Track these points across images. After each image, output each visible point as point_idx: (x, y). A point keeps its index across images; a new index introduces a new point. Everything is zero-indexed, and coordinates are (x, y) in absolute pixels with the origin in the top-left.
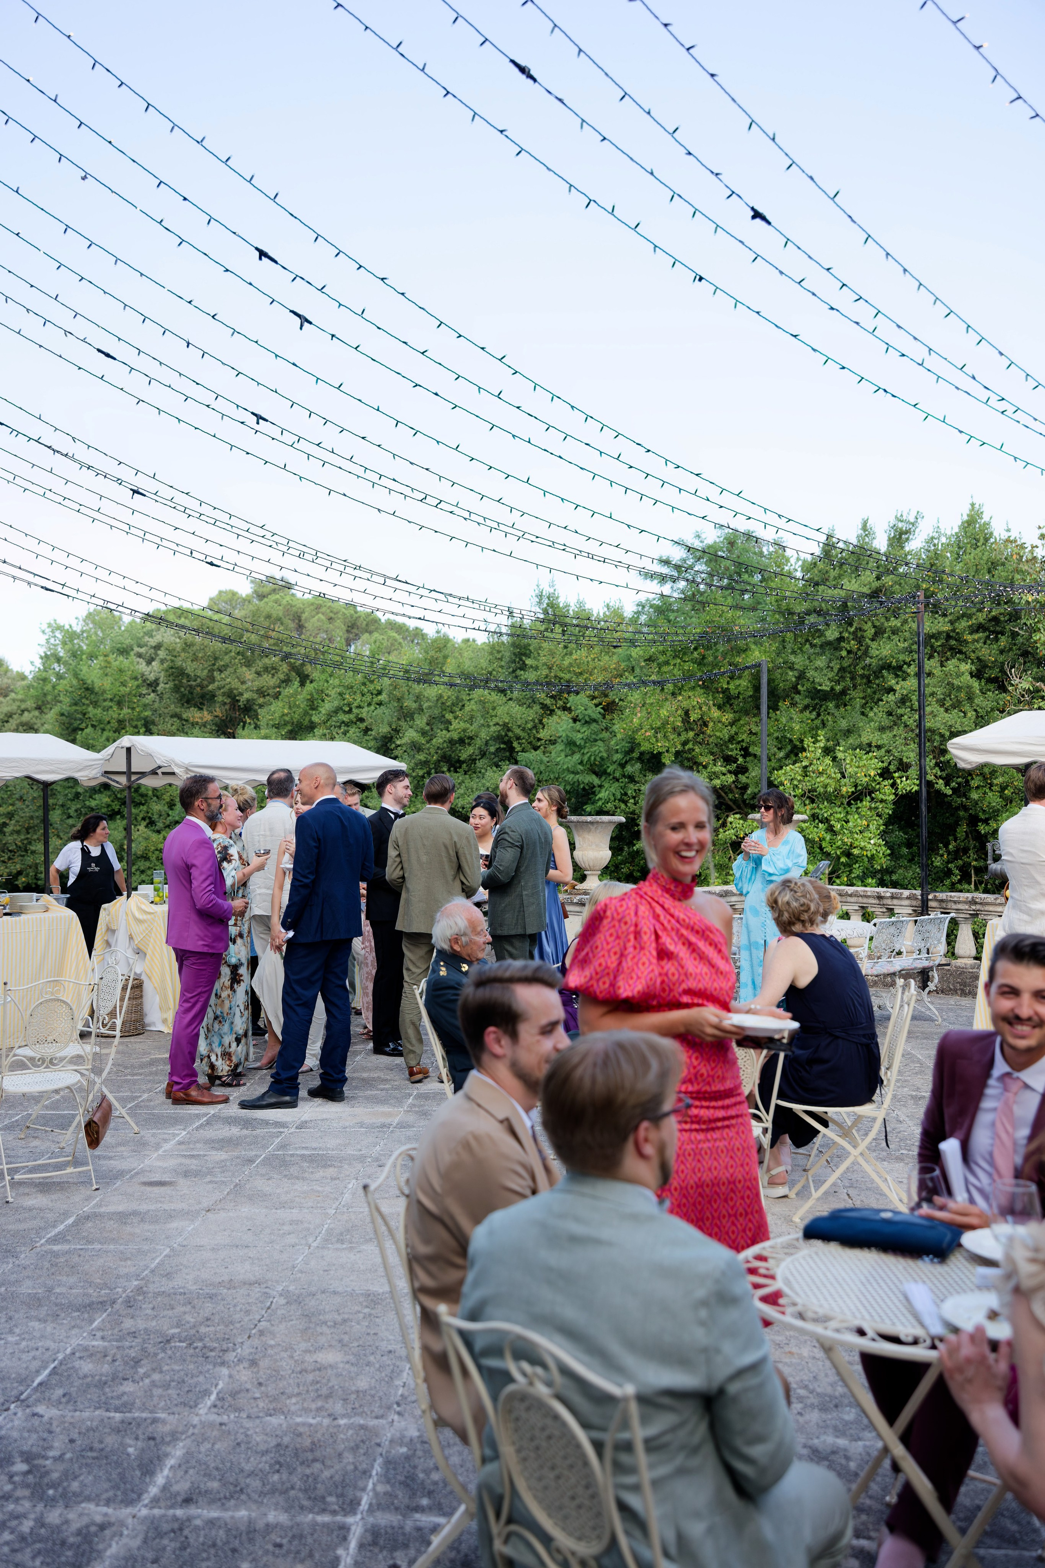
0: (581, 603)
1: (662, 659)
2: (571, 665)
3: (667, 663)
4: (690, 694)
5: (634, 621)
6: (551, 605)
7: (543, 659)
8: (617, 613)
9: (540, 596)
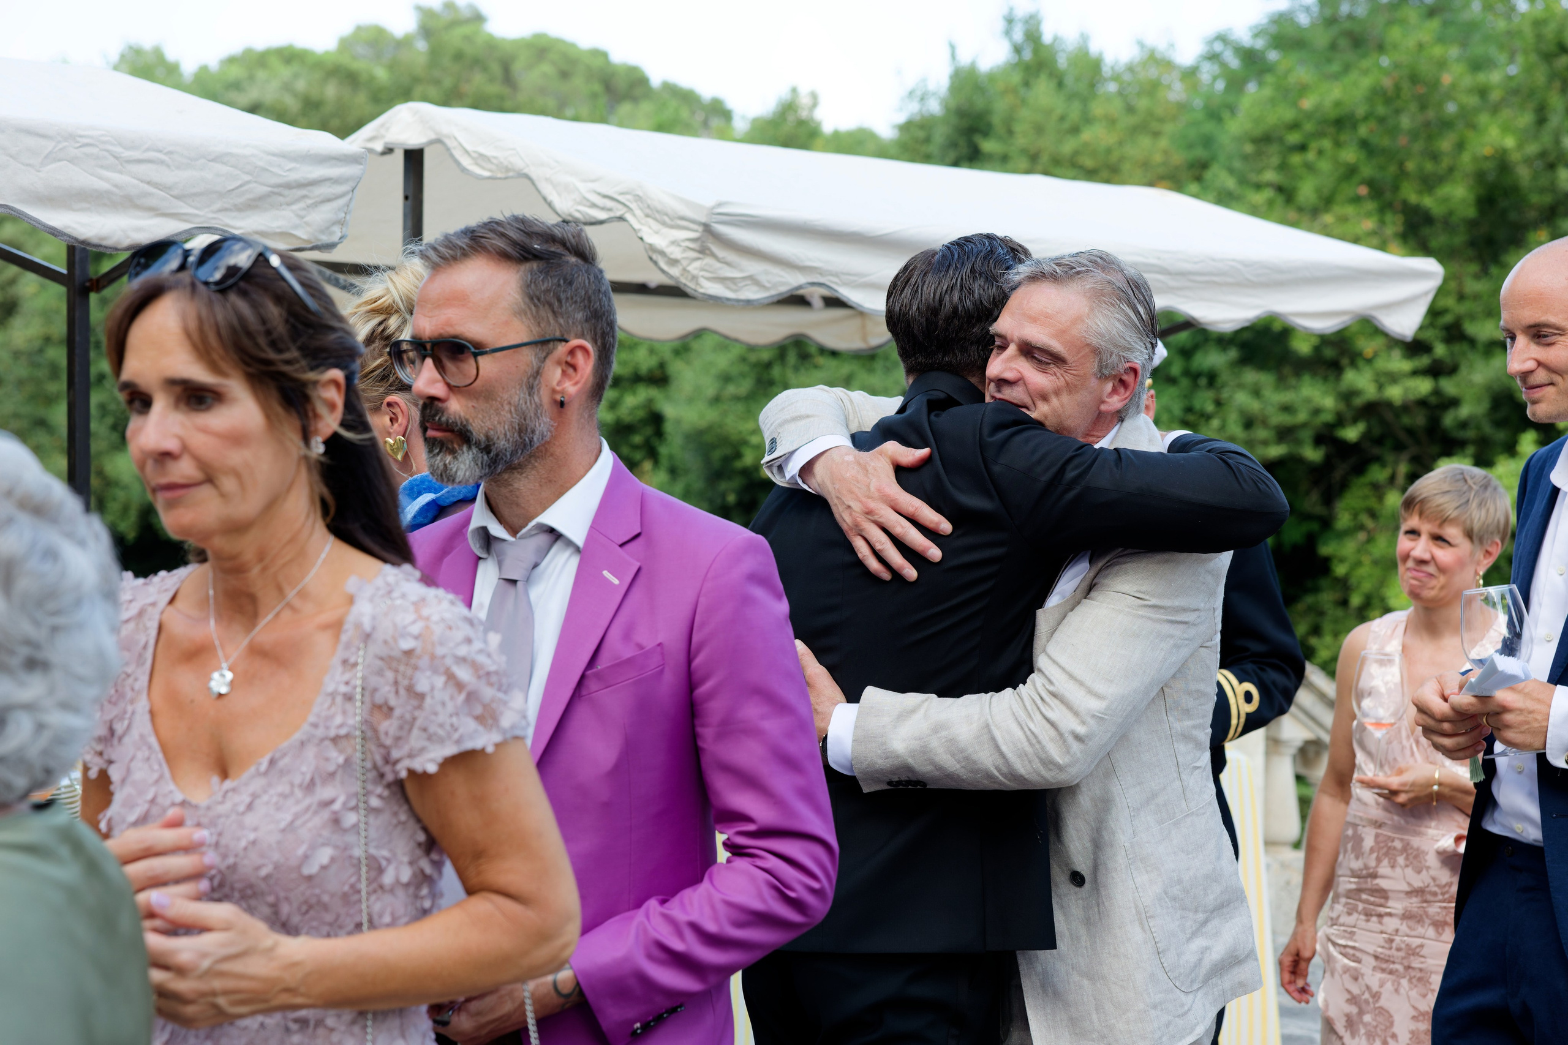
0: (1085, 38)
1: (1294, 138)
2: (1076, 153)
3: (1302, 148)
4: (1350, 210)
5: (1190, 74)
6: (1033, 36)
7: (1021, 141)
8: (1154, 59)
9: (1010, 21)
